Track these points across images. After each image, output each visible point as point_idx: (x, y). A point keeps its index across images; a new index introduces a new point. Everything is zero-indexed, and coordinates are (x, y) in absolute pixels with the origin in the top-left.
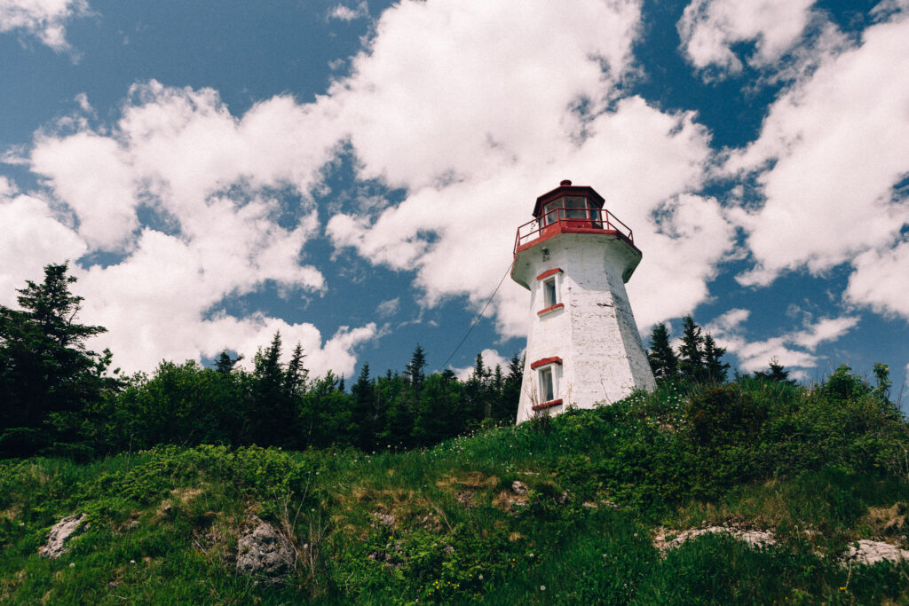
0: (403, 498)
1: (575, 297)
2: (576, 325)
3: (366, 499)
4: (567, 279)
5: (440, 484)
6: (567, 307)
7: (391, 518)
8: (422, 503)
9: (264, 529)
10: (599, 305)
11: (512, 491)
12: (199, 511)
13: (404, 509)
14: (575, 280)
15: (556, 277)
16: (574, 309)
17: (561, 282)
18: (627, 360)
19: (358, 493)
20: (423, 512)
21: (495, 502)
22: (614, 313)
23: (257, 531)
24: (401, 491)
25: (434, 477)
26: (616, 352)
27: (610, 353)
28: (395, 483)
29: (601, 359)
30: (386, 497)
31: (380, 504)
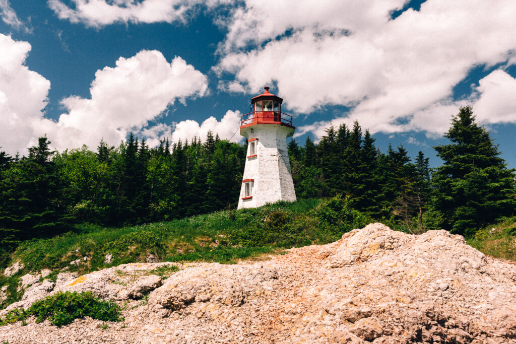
0: (185, 245)
1: (262, 152)
2: (261, 165)
3: (175, 246)
4: (259, 143)
5: (196, 240)
6: (258, 156)
7: (181, 251)
8: (190, 247)
9: (151, 256)
10: (271, 155)
11: (215, 242)
12: (137, 252)
13: (185, 248)
14: (263, 144)
15: (255, 142)
16: (261, 158)
17: (257, 144)
18: (279, 180)
19: (173, 244)
20: (190, 249)
21: (210, 246)
22: (277, 159)
23: (150, 257)
24: (184, 243)
25: (194, 238)
26: (275, 176)
27: (272, 177)
28: (183, 241)
29: (268, 180)
30: (181, 245)
31: (179, 247)
